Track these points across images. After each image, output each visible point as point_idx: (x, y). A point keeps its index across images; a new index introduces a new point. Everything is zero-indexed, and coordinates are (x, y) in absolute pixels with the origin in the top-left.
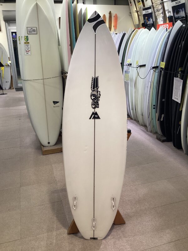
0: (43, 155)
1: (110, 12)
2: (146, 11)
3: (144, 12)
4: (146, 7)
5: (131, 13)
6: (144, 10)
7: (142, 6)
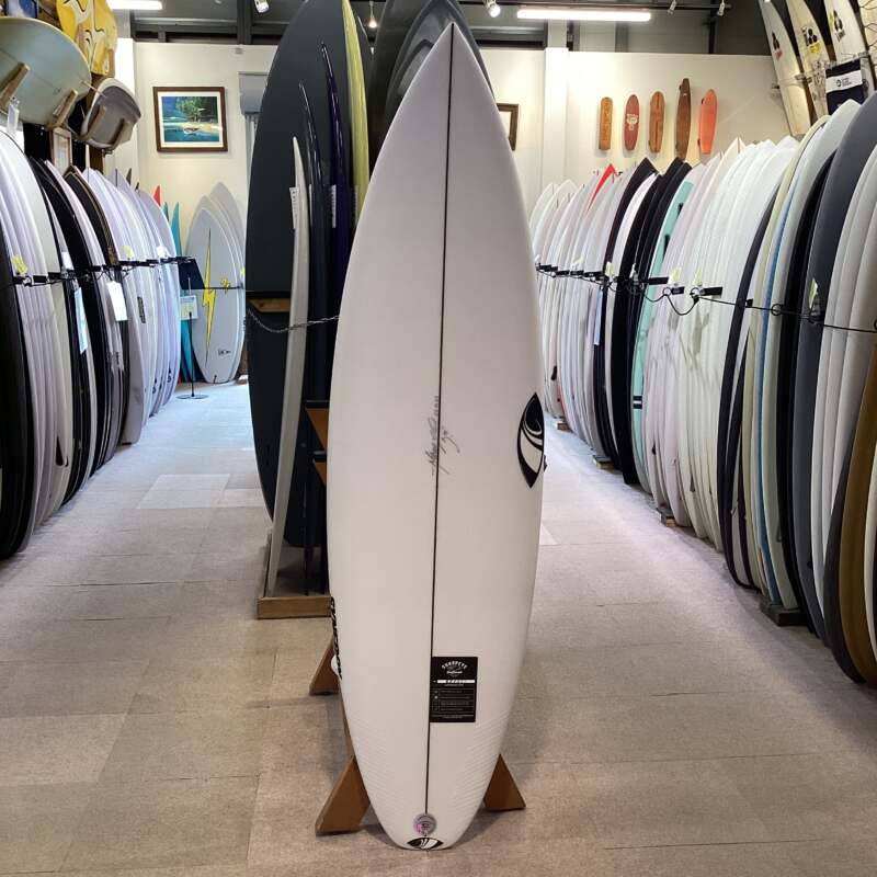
0: (259, 619)
1: (686, 82)
2: (839, 77)
3: (832, 85)
4: (841, 60)
5: (778, 87)
6: (831, 73)
7: (826, 57)
